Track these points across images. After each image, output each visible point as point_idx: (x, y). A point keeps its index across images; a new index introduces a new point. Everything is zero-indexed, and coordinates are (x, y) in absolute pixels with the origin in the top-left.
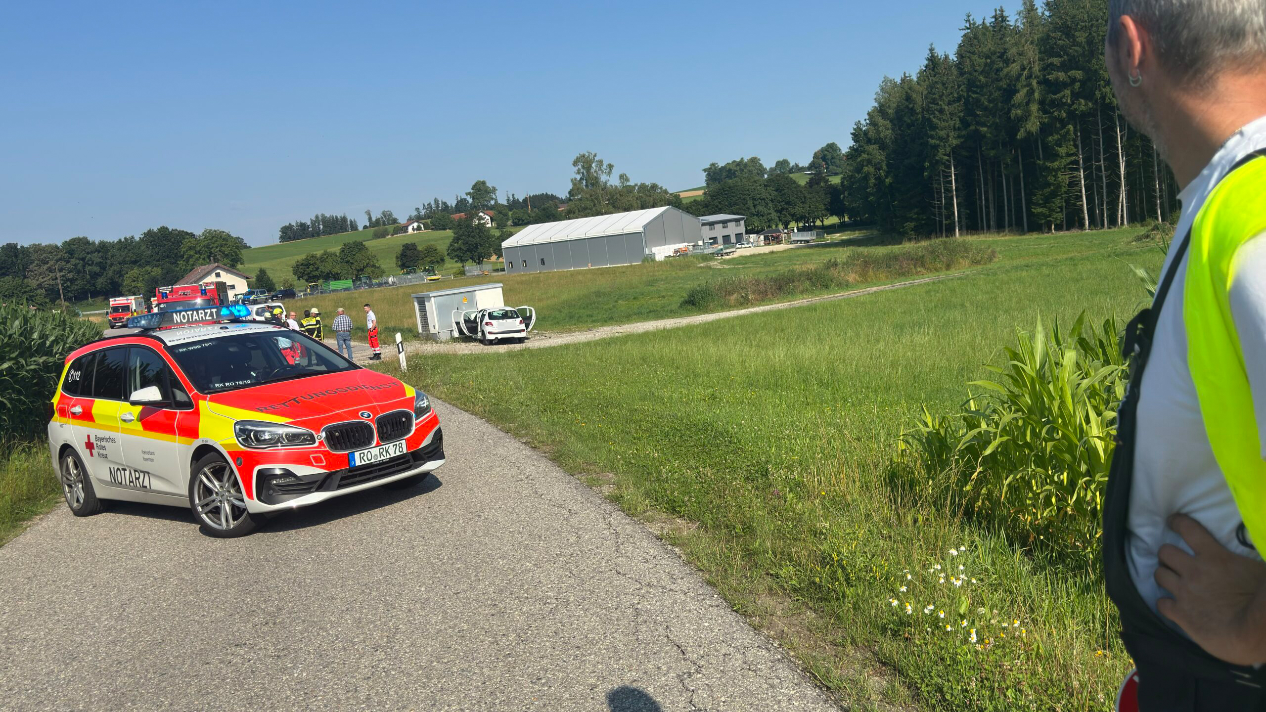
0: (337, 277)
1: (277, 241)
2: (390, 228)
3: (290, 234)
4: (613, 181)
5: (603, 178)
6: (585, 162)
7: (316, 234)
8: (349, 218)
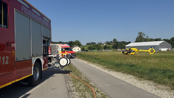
0: (95, 49)
1: (86, 45)
2: (101, 44)
3: (87, 44)
7: (91, 44)
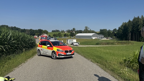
0: (57, 36)
3: (53, 31)
4: (89, 30)
5: (88, 29)
6: (86, 27)
7: (56, 31)
8: (59, 30)
